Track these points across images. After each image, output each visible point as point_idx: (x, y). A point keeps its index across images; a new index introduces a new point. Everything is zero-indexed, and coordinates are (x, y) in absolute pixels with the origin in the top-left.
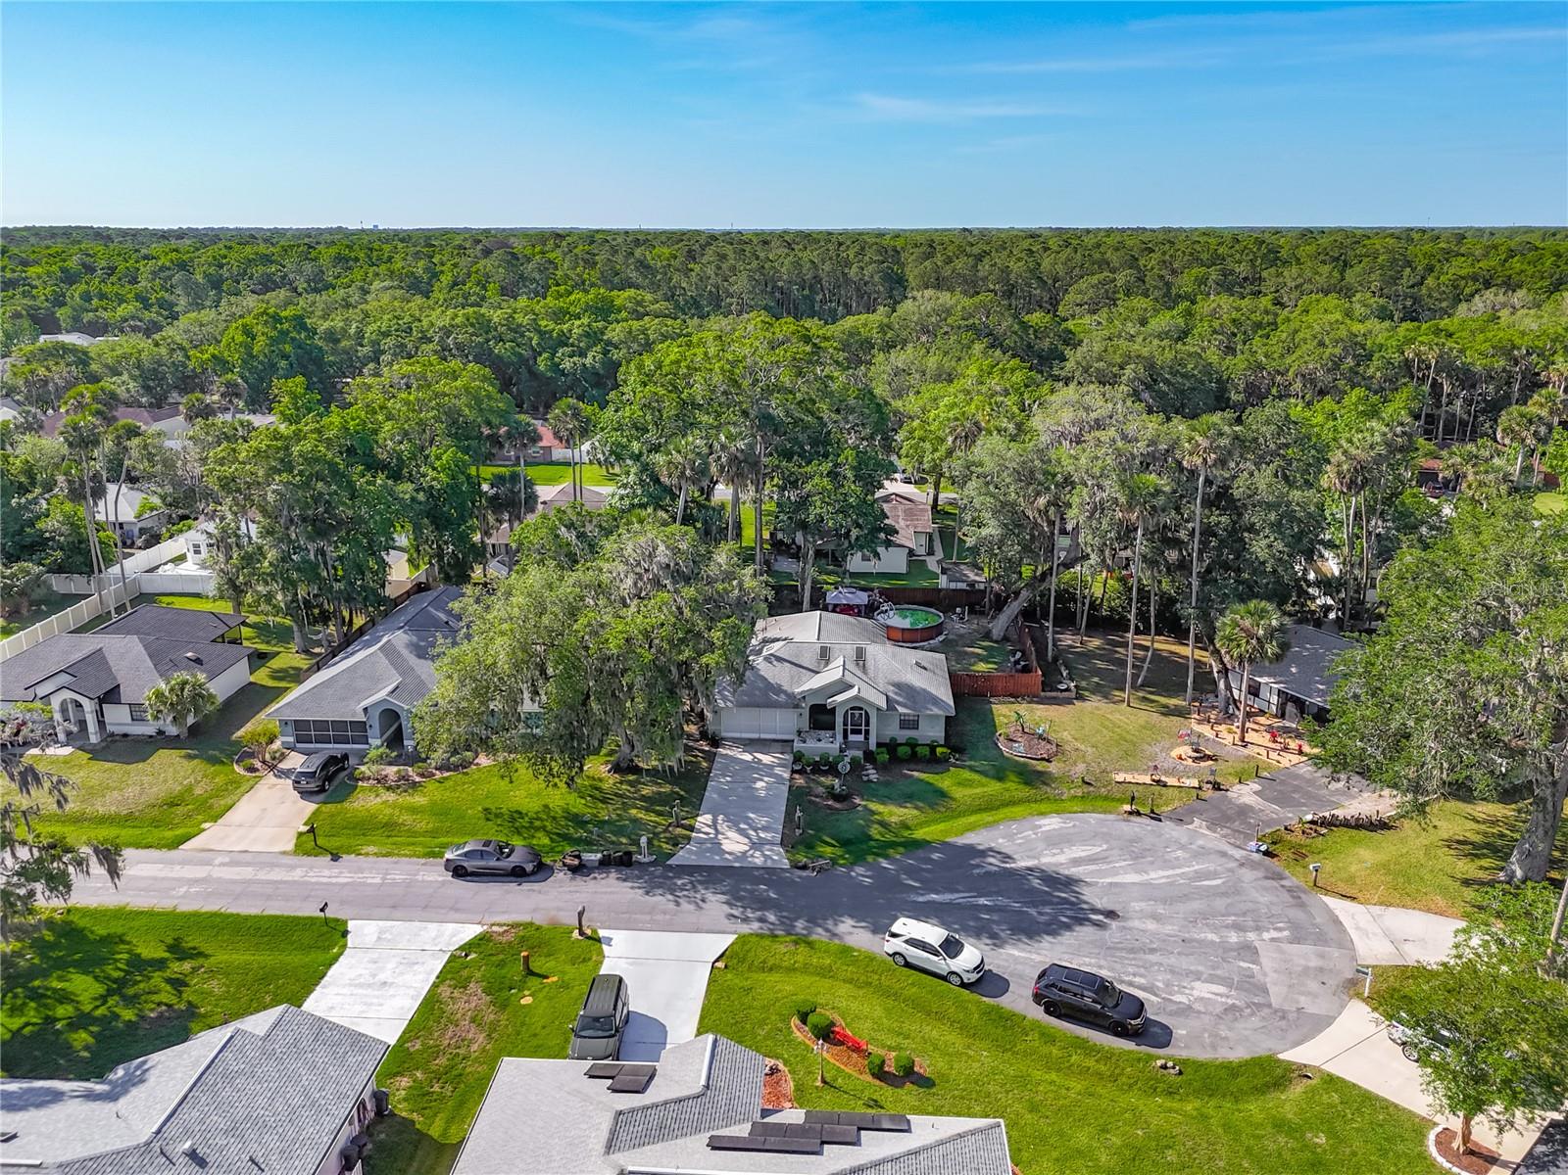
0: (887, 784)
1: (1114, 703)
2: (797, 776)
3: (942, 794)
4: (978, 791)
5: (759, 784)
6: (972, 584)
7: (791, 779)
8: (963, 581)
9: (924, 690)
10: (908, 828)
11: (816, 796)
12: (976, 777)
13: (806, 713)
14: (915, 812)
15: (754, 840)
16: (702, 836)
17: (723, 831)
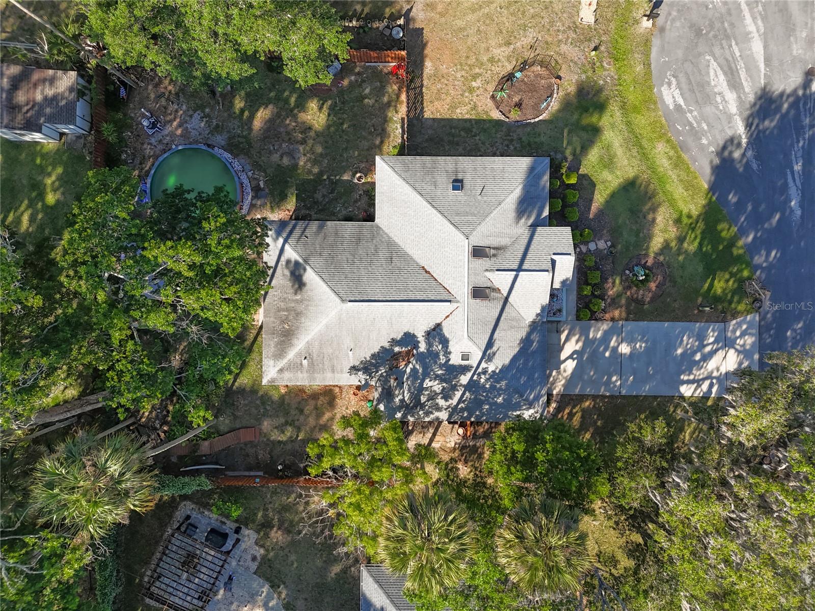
15: (720, 345)
16: (714, 390)
17: (706, 373)
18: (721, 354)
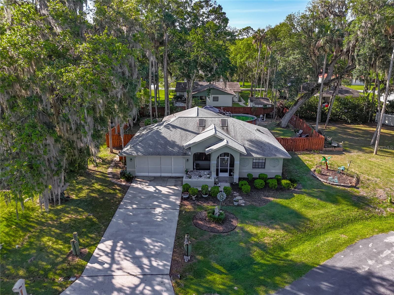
0: (253, 208)
1: (367, 153)
2: (186, 202)
3: (298, 215)
4: (322, 211)
5: (158, 210)
6: (265, 105)
7: (181, 206)
8: (262, 104)
9: (268, 143)
10: (282, 248)
11: (201, 220)
12: (315, 201)
13: (191, 159)
14: (282, 232)
15: (146, 270)
16: (97, 266)
17: (119, 259)
18: (137, 271)
